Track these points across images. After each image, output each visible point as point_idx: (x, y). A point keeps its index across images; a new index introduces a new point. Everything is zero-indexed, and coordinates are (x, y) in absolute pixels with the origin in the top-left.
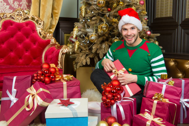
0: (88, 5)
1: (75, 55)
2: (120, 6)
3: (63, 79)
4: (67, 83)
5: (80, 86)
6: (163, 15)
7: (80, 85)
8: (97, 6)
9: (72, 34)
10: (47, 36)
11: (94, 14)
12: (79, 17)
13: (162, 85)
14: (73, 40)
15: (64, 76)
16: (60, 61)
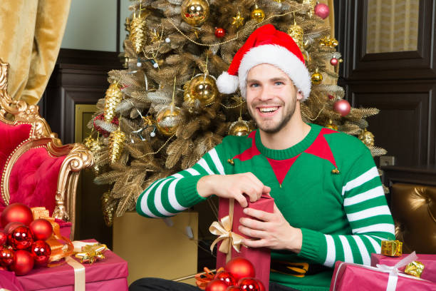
0: (153, 13)
1: (111, 175)
2: (254, 21)
3: (73, 256)
4: (87, 271)
5: (128, 278)
6: (388, 45)
7: (128, 274)
8: (182, 21)
9: (103, 107)
10: (19, 113)
11: (173, 47)
12: (122, 50)
13: (385, 276)
14: (106, 126)
15: (79, 245)
16: (63, 195)
